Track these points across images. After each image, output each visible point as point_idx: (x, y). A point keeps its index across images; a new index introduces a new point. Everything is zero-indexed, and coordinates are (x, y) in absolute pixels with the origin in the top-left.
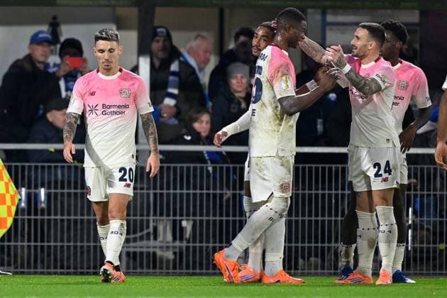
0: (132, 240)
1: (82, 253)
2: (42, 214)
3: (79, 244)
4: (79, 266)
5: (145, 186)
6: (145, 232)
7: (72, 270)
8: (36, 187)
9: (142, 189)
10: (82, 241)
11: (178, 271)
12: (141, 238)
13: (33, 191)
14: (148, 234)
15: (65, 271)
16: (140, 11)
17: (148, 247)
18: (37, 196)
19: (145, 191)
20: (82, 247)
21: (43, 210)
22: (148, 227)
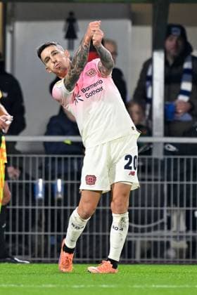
0: (146, 230)
1: (98, 242)
2: (59, 205)
3: (95, 233)
4: (94, 255)
5: (159, 177)
6: (159, 222)
7: (88, 259)
8: (53, 178)
9: (156, 180)
10: (97, 231)
11: (191, 260)
12: (156, 228)
13: (50, 182)
14: (162, 224)
15: (81, 259)
16: (154, 7)
17: (162, 237)
18: (54, 187)
19: (159, 182)
20: (97, 236)
21: (59, 201)
22: (162, 217)
